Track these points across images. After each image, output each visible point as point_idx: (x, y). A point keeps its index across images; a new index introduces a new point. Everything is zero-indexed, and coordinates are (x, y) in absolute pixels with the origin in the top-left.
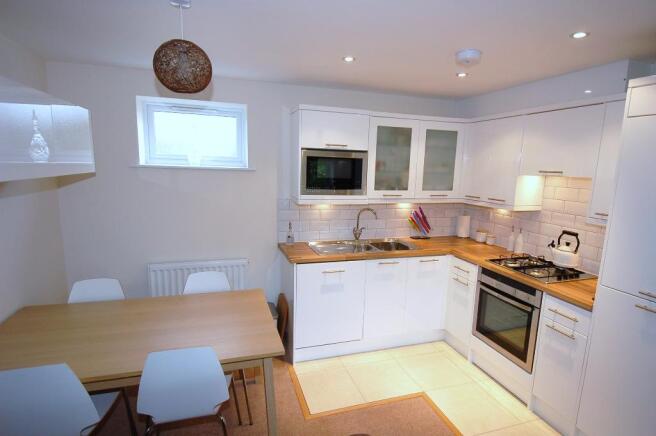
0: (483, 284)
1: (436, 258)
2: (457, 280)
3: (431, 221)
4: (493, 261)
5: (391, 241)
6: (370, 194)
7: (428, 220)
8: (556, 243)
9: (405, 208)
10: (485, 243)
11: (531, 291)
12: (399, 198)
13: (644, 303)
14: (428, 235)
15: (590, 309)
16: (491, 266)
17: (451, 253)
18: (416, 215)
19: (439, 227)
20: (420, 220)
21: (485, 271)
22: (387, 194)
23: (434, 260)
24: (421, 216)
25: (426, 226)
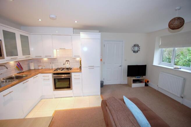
0: (54, 77)
1: (37, 76)
2: (44, 80)
4: (54, 71)
6: (6, 58)
7: (22, 66)
8: (65, 63)
11: (69, 73)
13: (89, 68)
14: (23, 71)
15: (81, 72)
16: (56, 72)
17: (39, 73)
19: (25, 68)
21: (54, 74)
22: (12, 58)
23: (36, 77)
24: (19, 65)
25: (22, 68)
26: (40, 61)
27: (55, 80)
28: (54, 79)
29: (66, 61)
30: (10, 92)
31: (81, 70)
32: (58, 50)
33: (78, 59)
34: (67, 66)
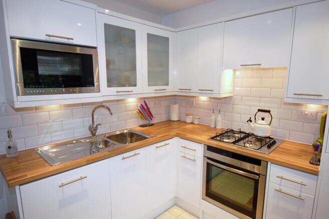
0: (208, 158)
1: (167, 142)
2: (184, 157)
3: (153, 111)
4: (212, 138)
5: (126, 131)
6: (103, 91)
7: (151, 110)
8: (253, 119)
9: (132, 102)
10: (192, 123)
11: (257, 162)
12: (129, 94)
14: (153, 122)
16: (214, 143)
17: (177, 135)
18: (142, 107)
19: (159, 116)
20: (145, 111)
21: (210, 148)
22: (119, 90)
23: (166, 145)
24: (146, 108)
25: (150, 115)
26: (193, 102)
27: (209, 167)
28: (208, 164)
29: (259, 110)
30: (82, 178)
31: (317, 162)
32: (238, 73)
33: (312, 108)
34: (261, 128)
